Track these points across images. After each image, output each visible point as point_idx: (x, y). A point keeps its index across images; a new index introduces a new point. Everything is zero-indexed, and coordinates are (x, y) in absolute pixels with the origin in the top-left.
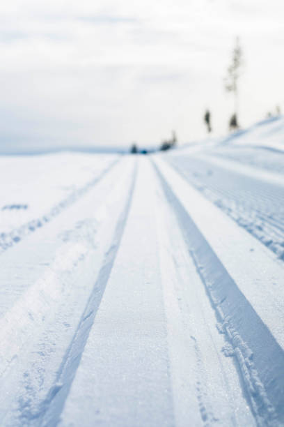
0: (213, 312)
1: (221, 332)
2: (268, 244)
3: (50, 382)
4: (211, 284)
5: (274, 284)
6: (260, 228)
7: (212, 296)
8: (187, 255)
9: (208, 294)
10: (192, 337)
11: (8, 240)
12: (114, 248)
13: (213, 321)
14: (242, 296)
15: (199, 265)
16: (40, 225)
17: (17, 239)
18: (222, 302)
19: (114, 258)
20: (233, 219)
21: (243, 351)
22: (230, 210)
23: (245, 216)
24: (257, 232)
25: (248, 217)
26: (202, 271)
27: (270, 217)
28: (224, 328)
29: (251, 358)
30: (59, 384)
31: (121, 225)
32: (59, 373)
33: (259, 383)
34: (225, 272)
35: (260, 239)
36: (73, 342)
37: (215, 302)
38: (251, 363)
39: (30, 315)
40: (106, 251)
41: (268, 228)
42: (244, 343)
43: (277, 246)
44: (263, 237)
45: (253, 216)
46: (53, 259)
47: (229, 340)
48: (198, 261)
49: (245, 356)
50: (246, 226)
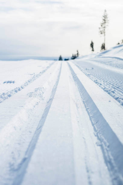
0: (92, 127)
1: (96, 136)
2: (117, 99)
3: (23, 156)
4: (92, 116)
5: (119, 116)
6: (113, 92)
7: (92, 121)
8: (82, 103)
9: (91, 119)
10: (83, 138)
11: (6, 96)
12: (51, 100)
13: (92, 131)
14: (105, 121)
15: (87, 108)
16: (19, 90)
17: (10, 96)
18: (96, 123)
19: (51, 104)
20: (102, 88)
21: (105, 143)
22: (101, 84)
23: (107, 87)
24: (113, 94)
26: (88, 110)
27: (118, 88)
28: (97, 134)
29: (108, 147)
30: (27, 156)
31: (54, 90)
32: (26, 152)
33: (111, 157)
34: (98, 111)
35: (113, 97)
36: (33, 139)
37: (94, 123)
38: (108, 149)
39: (15, 127)
40: (48, 101)
41: (117, 92)
42: (105, 140)
43: (121, 100)
44: (115, 96)
45: (111, 87)
46: (25, 104)
47: (99, 139)
48: (86, 105)
49: (106, 146)
50: (107, 91)
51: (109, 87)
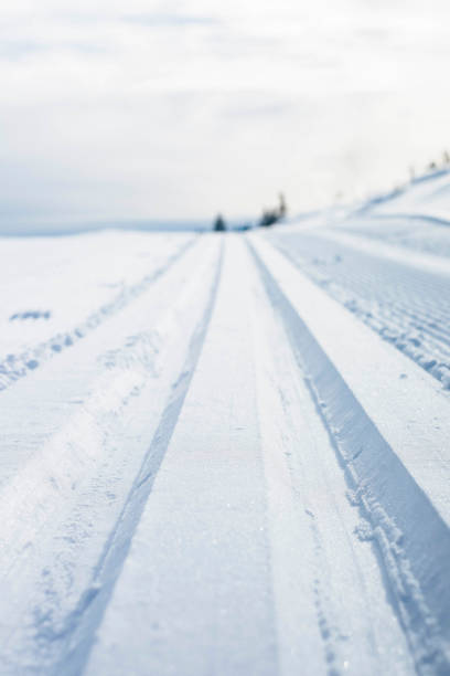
0: (340, 473)
1: (353, 504)
2: (428, 366)
3: (83, 584)
4: (338, 430)
5: (437, 428)
6: (417, 343)
7: (340, 448)
8: (301, 386)
9: (334, 445)
10: (307, 512)
11: (19, 365)
12: (186, 376)
13: (341, 487)
14: (386, 447)
15: (321, 402)
16: (68, 342)
17: (32, 365)
18: (356, 456)
19: (185, 393)
20: (374, 329)
21: (388, 532)
22: (369, 315)
23: (392, 326)
24: (413, 349)
25: (396, 326)
26: (324, 410)
27: (433, 326)
28: (359, 498)
29: (400, 543)
30: (97, 585)
31: (197, 341)
32: (97, 569)
33: (412, 581)
34: (361, 411)
35: (417, 359)
36: (120, 520)
37: (345, 458)
38: (399, 551)
39: (52, 480)
40: (174, 382)
41: (430, 342)
42: (387, 520)
43: (443, 369)
44: (420, 357)
45: (406, 324)
46: (89, 394)
47: (365, 515)
48: (317, 394)
49: (390, 540)
50: (393, 340)
51: (401, 326)
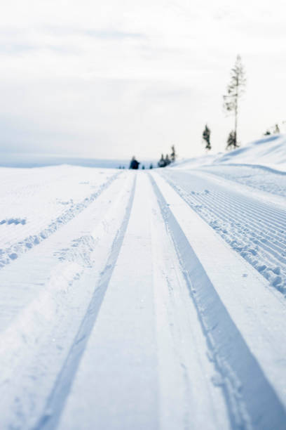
0: (204, 339)
1: (211, 360)
2: (261, 269)
3: (40, 408)
4: (203, 309)
5: (266, 313)
6: (254, 253)
7: (203, 321)
8: (180, 276)
9: (200, 319)
10: (183, 365)
11: (5, 257)
12: (109, 268)
13: (203, 348)
14: (233, 325)
15: (193, 289)
16: (37, 242)
17: (13, 257)
18: (214, 328)
19: (109, 279)
20: (228, 241)
21: (232, 382)
22: (225, 232)
23: (239, 240)
24: (252, 257)
25: (243, 240)
26: (195, 295)
27: (264, 241)
28: (215, 355)
29: (240, 390)
30: (49, 412)
31: (117, 244)
32: (50, 399)
33: (247, 417)
34: (217, 298)
35: (254, 264)
36: (64, 367)
37: (207, 329)
38: (239, 395)
39: (24, 336)
40: (102, 270)
41: (262, 252)
42: (233, 374)
43: (270, 272)
44: (256, 262)
45: (248, 239)
46: (49, 279)
47: (218, 368)
48: (191, 285)
49: (234, 387)
50: (240, 250)
51: (244, 239)
